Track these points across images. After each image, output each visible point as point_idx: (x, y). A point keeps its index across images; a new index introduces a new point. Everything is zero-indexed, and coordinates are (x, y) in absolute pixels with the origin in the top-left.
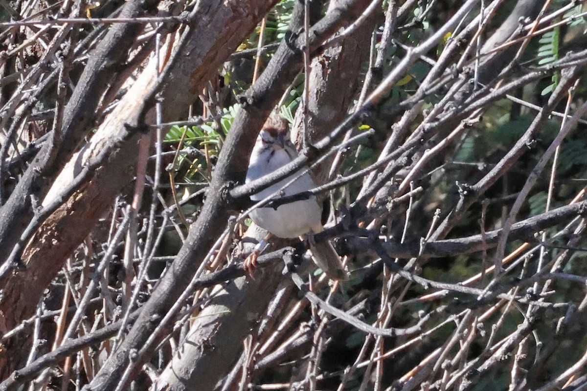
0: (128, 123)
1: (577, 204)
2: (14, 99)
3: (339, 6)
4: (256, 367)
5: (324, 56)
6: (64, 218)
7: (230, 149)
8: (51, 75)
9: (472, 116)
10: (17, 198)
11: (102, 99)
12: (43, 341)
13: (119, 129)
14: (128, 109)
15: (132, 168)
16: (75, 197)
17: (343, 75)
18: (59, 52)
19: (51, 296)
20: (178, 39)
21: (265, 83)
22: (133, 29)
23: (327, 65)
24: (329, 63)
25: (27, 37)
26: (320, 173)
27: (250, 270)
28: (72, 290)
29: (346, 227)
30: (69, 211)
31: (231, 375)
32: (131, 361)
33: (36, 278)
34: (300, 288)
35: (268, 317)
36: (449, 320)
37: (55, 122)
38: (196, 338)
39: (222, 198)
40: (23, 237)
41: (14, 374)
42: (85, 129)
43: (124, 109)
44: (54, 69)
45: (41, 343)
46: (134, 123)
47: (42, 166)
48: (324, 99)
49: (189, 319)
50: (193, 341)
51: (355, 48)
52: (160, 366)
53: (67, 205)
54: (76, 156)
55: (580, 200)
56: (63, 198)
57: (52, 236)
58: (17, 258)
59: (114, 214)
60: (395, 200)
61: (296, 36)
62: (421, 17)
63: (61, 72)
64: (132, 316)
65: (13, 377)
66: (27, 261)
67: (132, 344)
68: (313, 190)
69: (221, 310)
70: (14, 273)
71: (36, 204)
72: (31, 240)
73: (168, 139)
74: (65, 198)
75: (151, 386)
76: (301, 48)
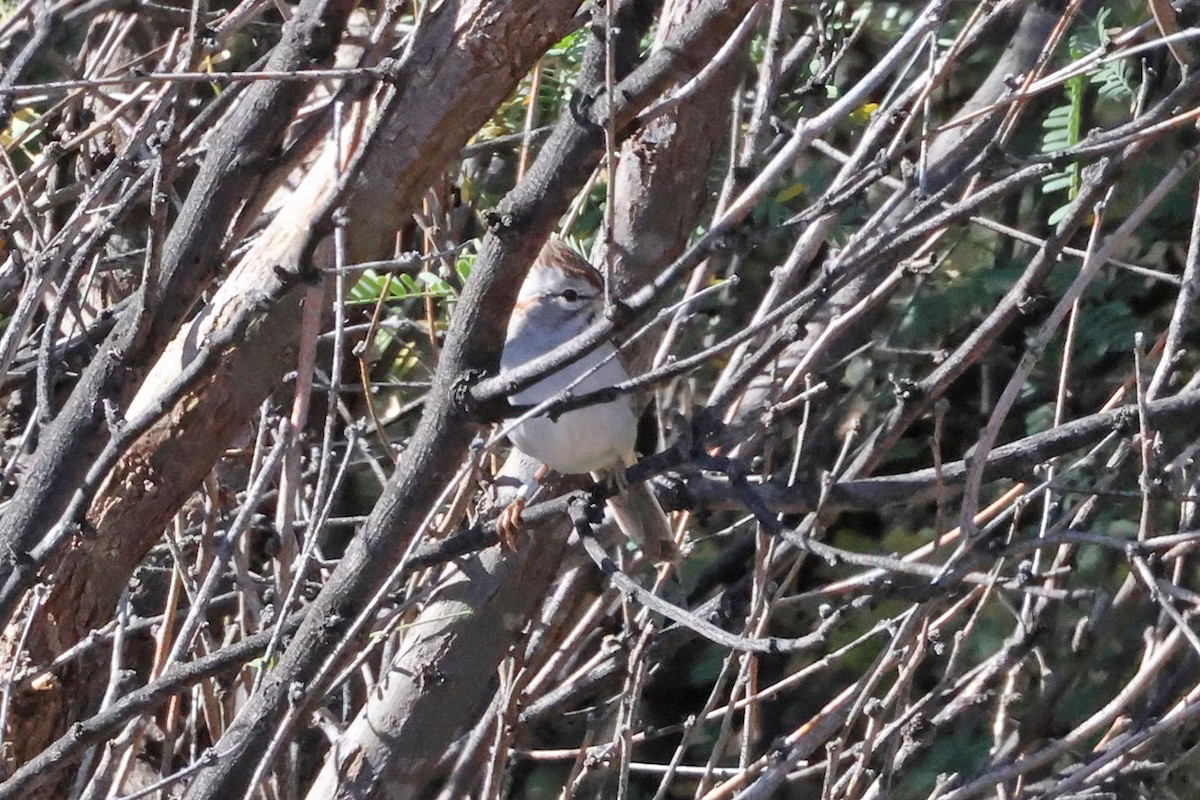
0: (283, 265)
1: (1111, 412)
2: (72, 224)
3: (669, 44)
4: (522, 717)
5: (644, 142)
6: (165, 443)
7: (471, 310)
8: (139, 182)
9: (917, 254)
10: (79, 407)
11: (233, 223)
12: (129, 673)
13: (265, 277)
14: (281, 241)
15: (290, 350)
16: (186, 404)
17: (679, 176)
18: (153, 137)
19: (144, 590)
20: (374, 112)
21: (533, 187)
22: (290, 93)
23: (649, 157)
24: (653, 155)
25: (97, 118)
26: (638, 358)
27: (508, 535)
28: (183, 577)
29: (685, 455)
30: (174, 429)
31: (477, 733)
32: (291, 705)
33: (113, 553)
34: (600, 566)
35: (544, 625)
36: (877, 629)
37: (147, 265)
38: (411, 660)
39: (457, 401)
40: (89, 477)
41: (74, 728)
42: (202, 279)
43: (274, 241)
44: (143, 171)
45: (125, 676)
46: (291, 265)
47: (124, 347)
48: (645, 221)
49: (397, 629)
50: (405, 668)
51: (700, 127)
52: (344, 717)
53: (170, 419)
54: (186, 328)
55: (1116, 406)
56: (163, 404)
57: (144, 475)
58: (80, 516)
59: (259, 439)
60: (777, 406)
61: (590, 101)
62: (824, 75)
63: (157, 173)
64: (291, 620)
65: (72, 734)
66: (99, 522)
67: (292, 669)
68: (623, 385)
69: (458, 609)
70: (73, 543)
71: (113, 416)
72: (106, 482)
73: (355, 298)
74: (168, 405)
75: (329, 750)
76: (600, 123)
